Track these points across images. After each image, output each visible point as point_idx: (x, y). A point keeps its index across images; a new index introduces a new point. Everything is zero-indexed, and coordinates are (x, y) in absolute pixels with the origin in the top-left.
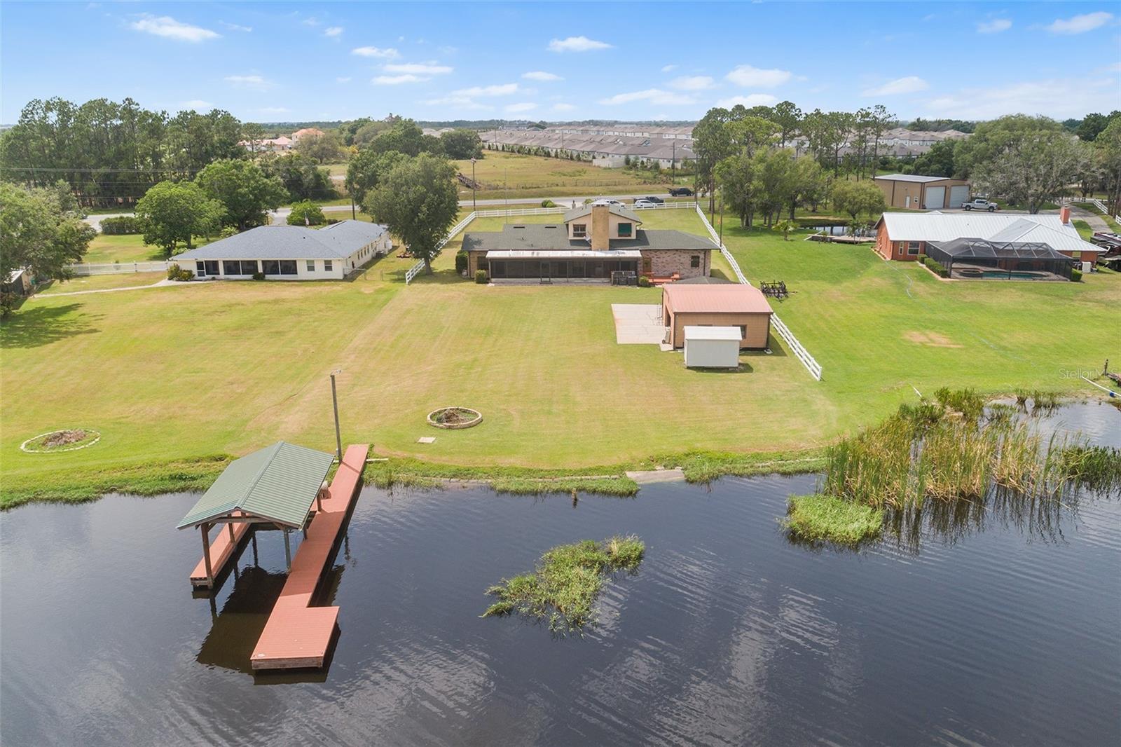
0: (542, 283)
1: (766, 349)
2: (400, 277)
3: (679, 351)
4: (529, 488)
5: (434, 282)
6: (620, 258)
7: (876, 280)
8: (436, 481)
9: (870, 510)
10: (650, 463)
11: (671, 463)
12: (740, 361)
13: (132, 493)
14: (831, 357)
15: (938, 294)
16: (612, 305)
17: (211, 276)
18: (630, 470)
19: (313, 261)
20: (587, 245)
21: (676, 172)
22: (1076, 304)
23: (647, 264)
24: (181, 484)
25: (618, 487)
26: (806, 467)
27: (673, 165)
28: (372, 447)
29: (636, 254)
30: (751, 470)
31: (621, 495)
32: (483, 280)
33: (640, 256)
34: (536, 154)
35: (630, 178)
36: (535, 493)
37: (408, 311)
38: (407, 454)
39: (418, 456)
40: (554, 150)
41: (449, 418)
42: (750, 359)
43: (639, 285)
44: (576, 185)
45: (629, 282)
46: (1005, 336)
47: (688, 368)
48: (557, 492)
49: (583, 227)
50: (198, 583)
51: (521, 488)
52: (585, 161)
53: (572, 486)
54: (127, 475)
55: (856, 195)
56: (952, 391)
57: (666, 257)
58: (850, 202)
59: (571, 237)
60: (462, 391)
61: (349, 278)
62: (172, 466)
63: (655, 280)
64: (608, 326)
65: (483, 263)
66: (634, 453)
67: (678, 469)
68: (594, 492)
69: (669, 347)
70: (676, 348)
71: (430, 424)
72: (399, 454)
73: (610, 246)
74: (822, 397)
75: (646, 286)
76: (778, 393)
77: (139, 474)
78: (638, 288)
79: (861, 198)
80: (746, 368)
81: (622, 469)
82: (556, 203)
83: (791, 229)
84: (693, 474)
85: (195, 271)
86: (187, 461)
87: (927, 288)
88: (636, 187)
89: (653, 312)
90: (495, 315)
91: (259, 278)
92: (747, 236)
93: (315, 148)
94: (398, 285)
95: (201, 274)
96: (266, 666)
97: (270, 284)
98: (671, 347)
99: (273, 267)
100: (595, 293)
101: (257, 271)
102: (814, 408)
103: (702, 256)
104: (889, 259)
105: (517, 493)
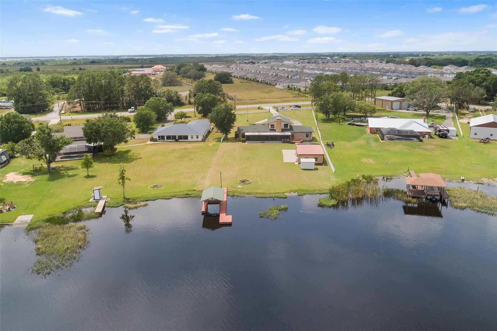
0: (261, 142)
1: (323, 164)
2: (219, 140)
3: (300, 164)
4: (264, 196)
5: (229, 142)
6: (285, 135)
7: (362, 141)
8: (243, 195)
9: (335, 200)
10: (290, 192)
11: (295, 192)
12: (315, 167)
13: (178, 197)
14: (340, 166)
15: (378, 146)
16: (282, 150)
17: (162, 140)
18: (286, 193)
19: (193, 136)
20: (275, 131)
21: (307, 92)
22: (416, 150)
23: (293, 136)
24: (188, 196)
25: (283, 196)
26: (325, 193)
27: (306, 90)
28: (227, 188)
29: (289, 133)
30: (312, 193)
31: (284, 198)
32: (244, 141)
33: (290, 134)
34: (253, 81)
35: (289, 94)
36: (265, 198)
37: (225, 152)
38: (236, 190)
39: (239, 190)
40: (260, 79)
41: (244, 181)
42: (318, 167)
43: (290, 143)
44: (270, 98)
45: (287, 142)
46: (389, 160)
47: (302, 169)
48: (270, 197)
49: (273, 125)
50: (203, 212)
51: (262, 196)
52: (272, 85)
53: (273, 196)
54: (176, 194)
55: (366, 107)
56: (366, 175)
57: (299, 134)
58: (363, 110)
59: (270, 128)
60: (245, 175)
61: (204, 140)
62: (185, 192)
63: (295, 141)
64: (281, 157)
65: (244, 136)
66: (287, 189)
67: (296, 193)
68: (278, 197)
69: (297, 163)
70: (299, 164)
71: (239, 183)
72: (234, 190)
73: (282, 131)
74: (333, 177)
75: (292, 143)
76: (323, 176)
77: (178, 193)
78: (290, 144)
79: (367, 108)
80: (316, 169)
81: (284, 193)
82: (263, 107)
83: (341, 121)
84: (299, 194)
85: (158, 139)
86: (187, 191)
87: (375, 144)
88: (291, 99)
89: (293, 152)
90: (249, 153)
91: (177, 141)
92: (327, 123)
93: (169, 80)
94: (218, 143)
95: (159, 140)
96: (222, 223)
97: (181, 143)
98: (298, 163)
99: (180, 137)
100: (277, 145)
101: (176, 138)
102: (331, 179)
103: (309, 134)
104: (369, 133)
105: (261, 197)
